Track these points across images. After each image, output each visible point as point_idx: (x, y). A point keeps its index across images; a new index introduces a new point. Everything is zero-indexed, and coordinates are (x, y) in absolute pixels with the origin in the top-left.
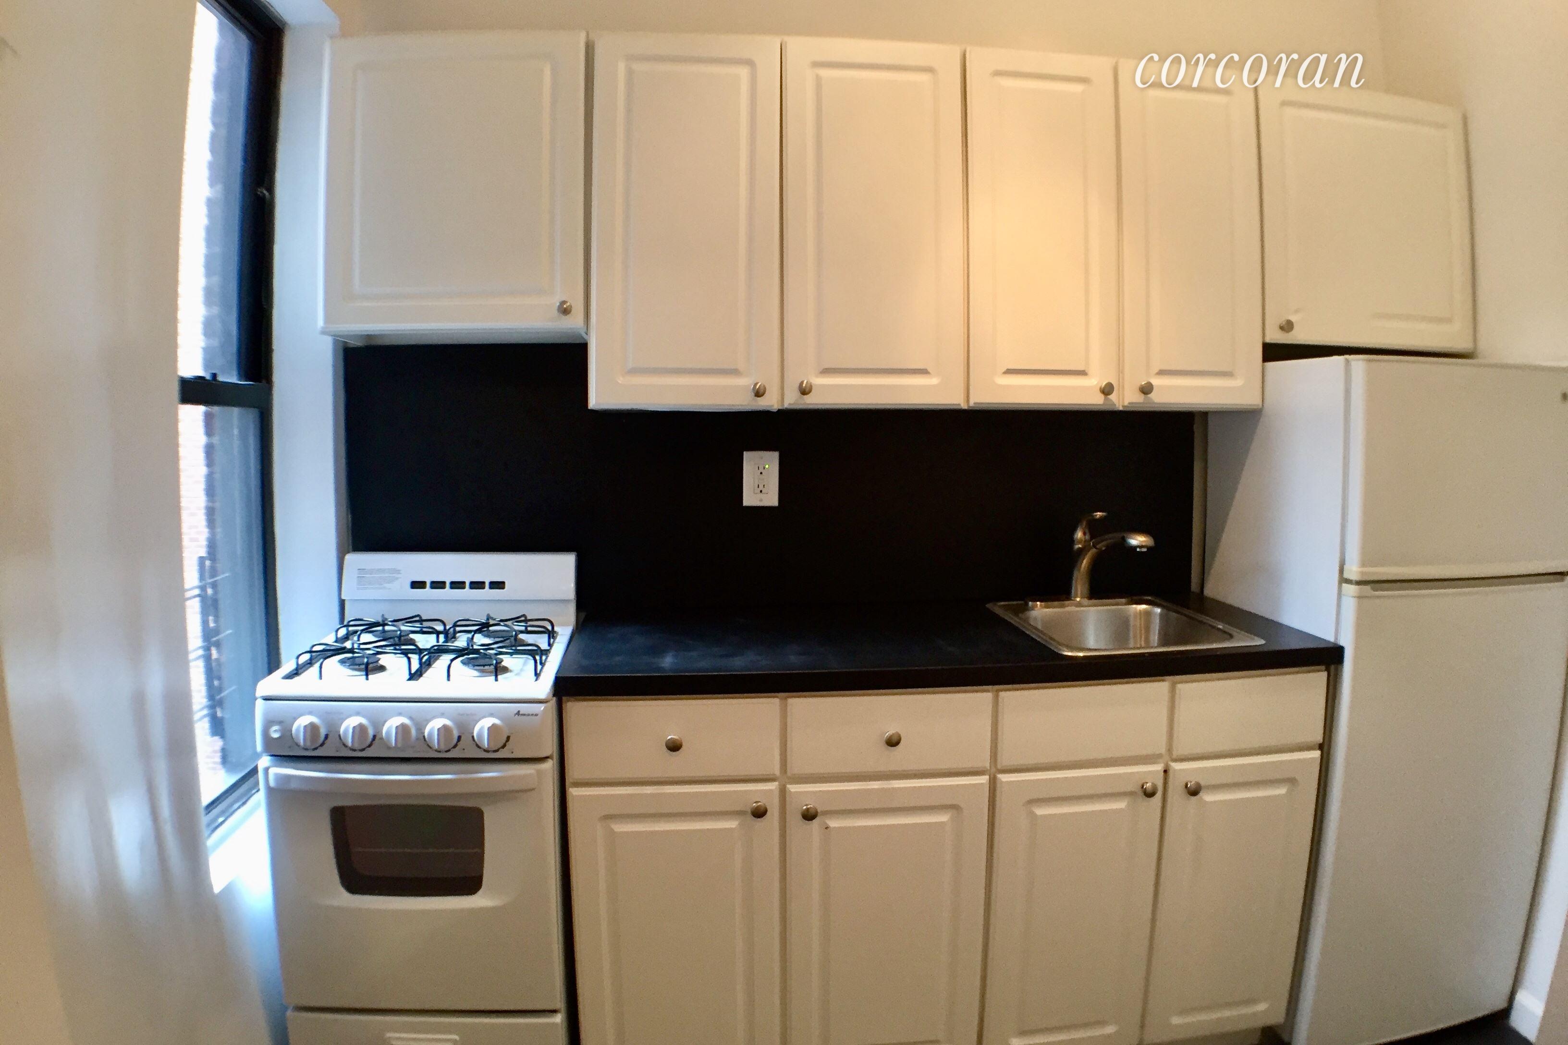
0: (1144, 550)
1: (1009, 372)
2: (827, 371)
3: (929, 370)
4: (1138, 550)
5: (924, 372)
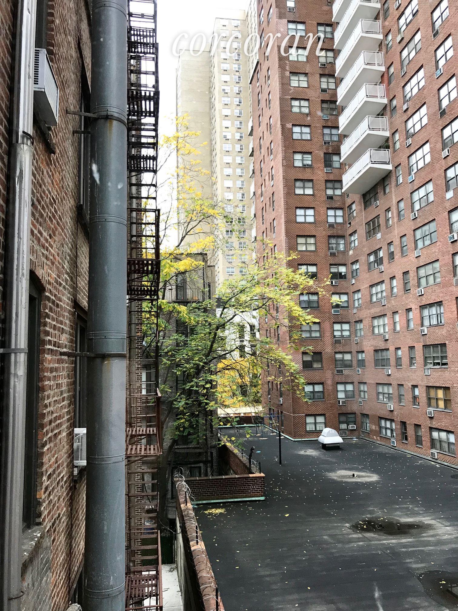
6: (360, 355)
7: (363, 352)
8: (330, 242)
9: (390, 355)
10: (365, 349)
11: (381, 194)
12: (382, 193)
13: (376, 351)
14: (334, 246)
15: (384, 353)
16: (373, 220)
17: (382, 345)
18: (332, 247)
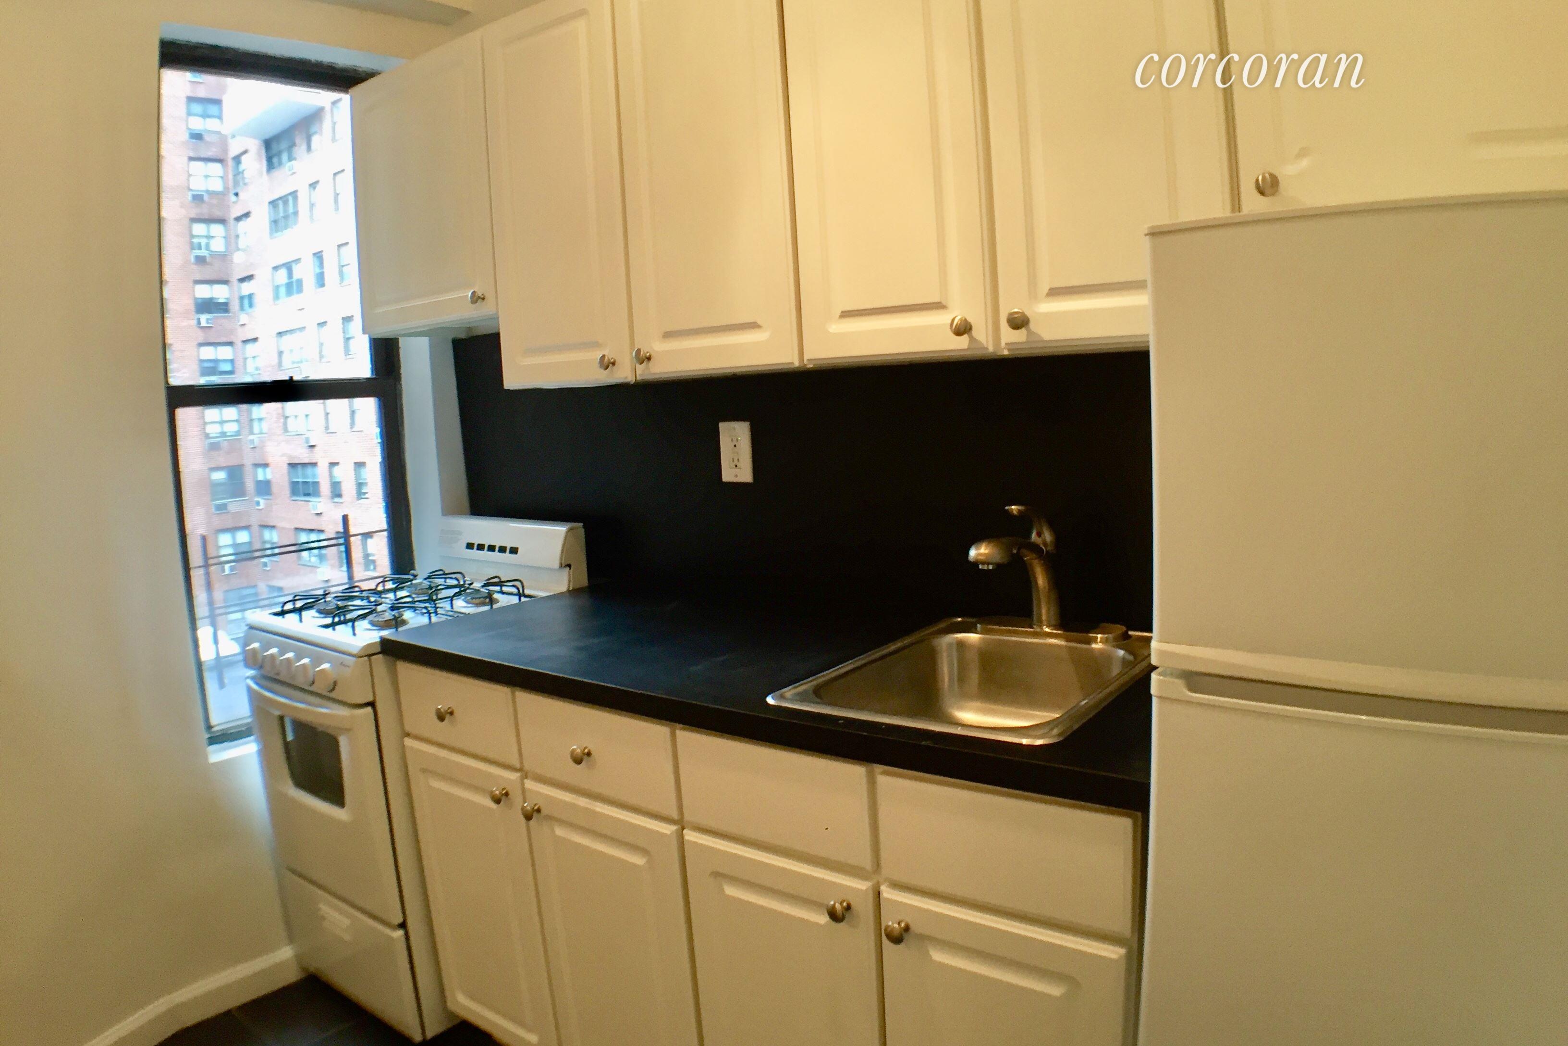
0: (991, 567)
1: (846, 314)
2: (668, 335)
3: (759, 323)
4: (980, 567)
5: (753, 326)
6: (260, 471)
7: (266, 465)
8: (195, 232)
9: (321, 475)
10: (270, 460)
11: (300, 150)
12: (304, 147)
13: (292, 465)
14: (203, 241)
15: (309, 470)
16: (284, 199)
17: (304, 456)
18: (200, 244)
